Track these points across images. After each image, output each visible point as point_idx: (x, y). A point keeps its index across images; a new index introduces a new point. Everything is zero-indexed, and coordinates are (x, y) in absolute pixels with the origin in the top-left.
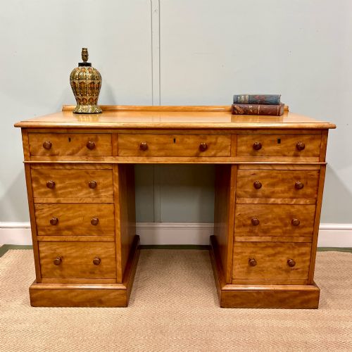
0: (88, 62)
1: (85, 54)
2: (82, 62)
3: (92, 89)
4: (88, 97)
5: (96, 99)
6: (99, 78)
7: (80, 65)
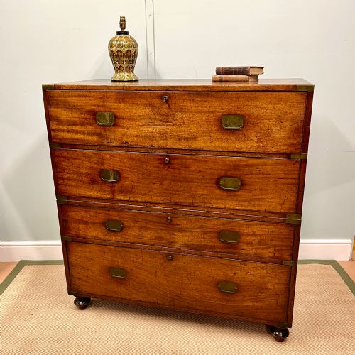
0: (125, 30)
1: (123, 23)
2: (120, 30)
3: (128, 56)
4: (125, 65)
5: (133, 67)
6: (136, 46)
7: (118, 33)
